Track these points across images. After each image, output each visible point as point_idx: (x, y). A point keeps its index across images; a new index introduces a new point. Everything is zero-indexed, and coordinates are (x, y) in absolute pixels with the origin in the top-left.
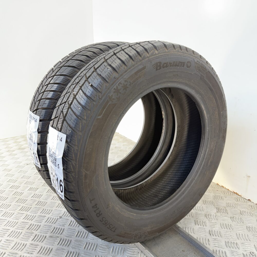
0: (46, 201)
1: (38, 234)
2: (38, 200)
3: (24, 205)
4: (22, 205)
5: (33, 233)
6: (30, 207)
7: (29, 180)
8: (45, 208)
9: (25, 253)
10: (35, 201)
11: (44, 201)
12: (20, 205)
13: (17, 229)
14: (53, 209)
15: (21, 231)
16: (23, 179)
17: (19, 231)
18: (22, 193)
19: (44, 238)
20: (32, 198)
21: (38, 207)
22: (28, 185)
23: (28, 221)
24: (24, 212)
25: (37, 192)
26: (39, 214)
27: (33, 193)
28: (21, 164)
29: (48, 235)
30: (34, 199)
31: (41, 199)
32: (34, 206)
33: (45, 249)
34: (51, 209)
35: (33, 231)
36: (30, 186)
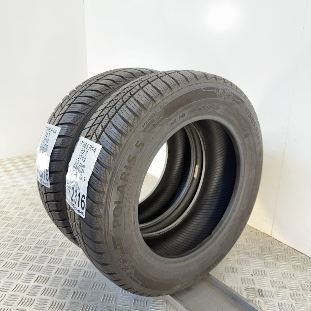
0: (32, 218)
1: (23, 245)
2: (24, 217)
3: (10, 222)
4: (8, 222)
5: (18, 244)
6: (16, 223)
7: (15, 200)
8: (31, 224)
9: (11, 259)
10: (21, 218)
11: (30, 218)
12: (6, 222)
13: (4, 241)
14: (39, 225)
15: (7, 243)
16: (10, 200)
17: (5, 243)
18: (8, 212)
19: (29, 248)
20: (18, 216)
21: (24, 223)
22: (15, 205)
23: (14, 235)
24: (10, 228)
25: (23, 211)
26: (25, 229)
27: (19, 212)
28: (7, 186)
29: (33, 246)
30: (21, 217)
31: (27, 217)
32: (20, 222)
33: (30, 257)
34: (37, 225)
35: (19, 243)
36: (16, 206)
